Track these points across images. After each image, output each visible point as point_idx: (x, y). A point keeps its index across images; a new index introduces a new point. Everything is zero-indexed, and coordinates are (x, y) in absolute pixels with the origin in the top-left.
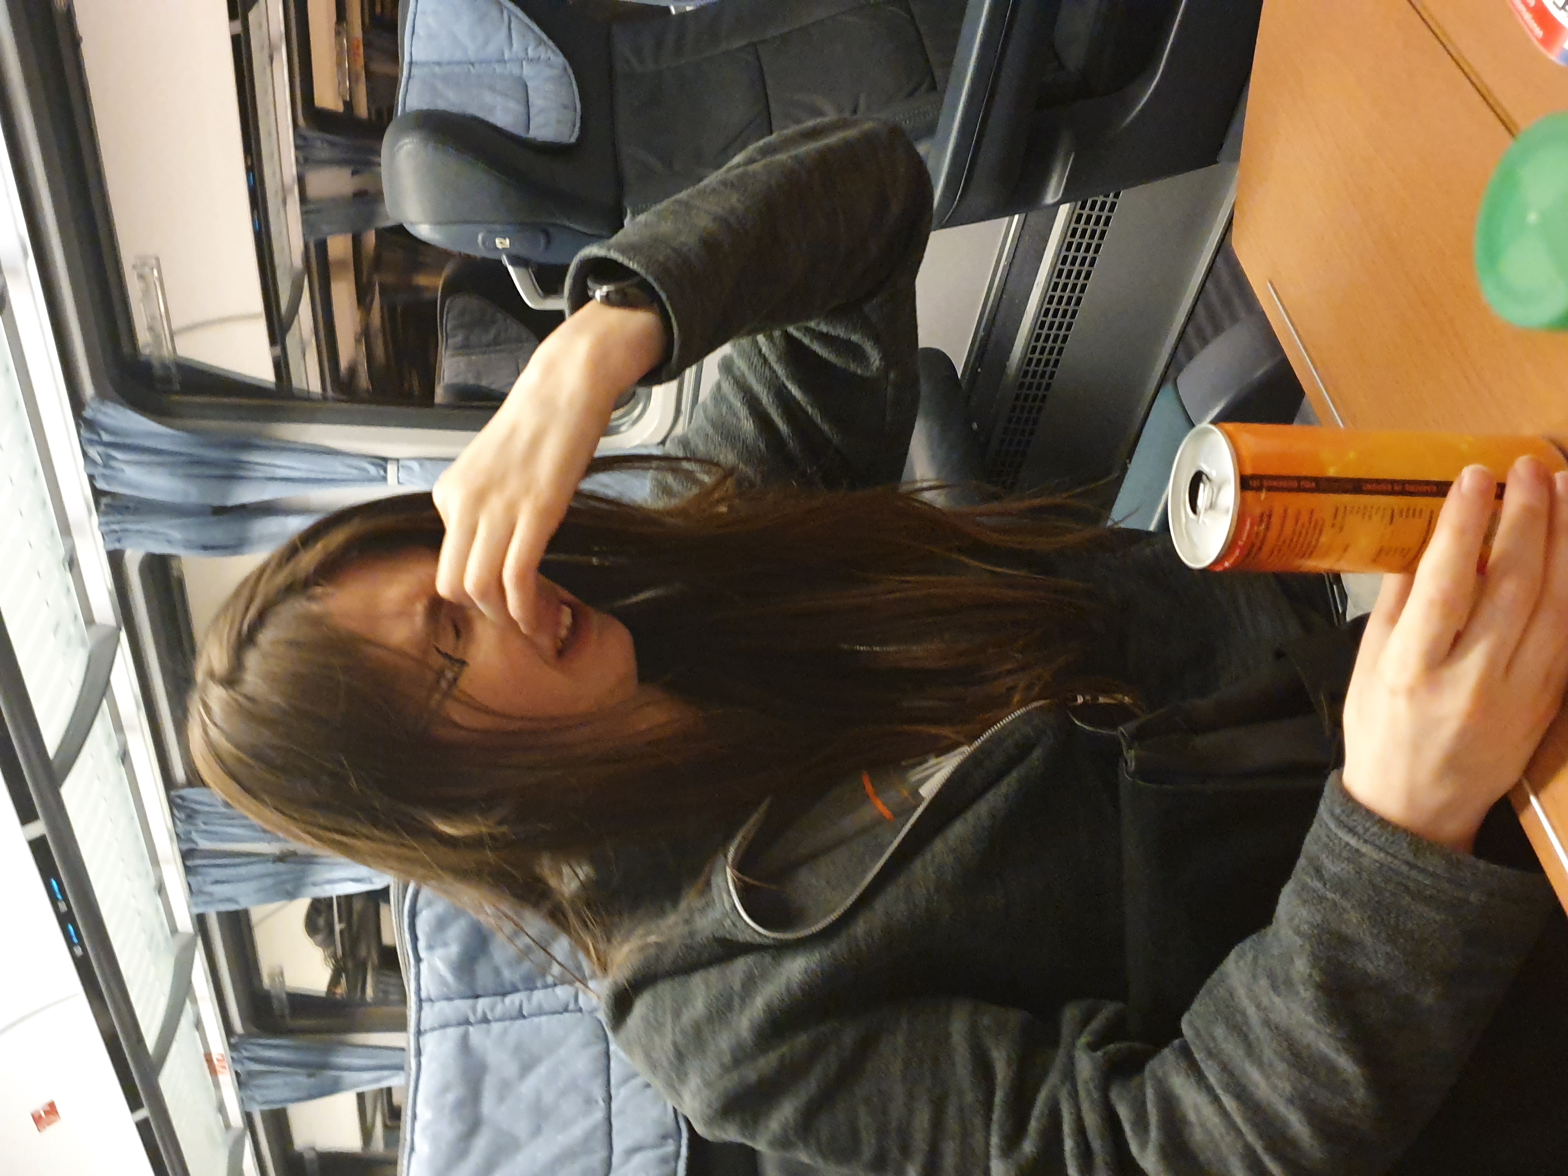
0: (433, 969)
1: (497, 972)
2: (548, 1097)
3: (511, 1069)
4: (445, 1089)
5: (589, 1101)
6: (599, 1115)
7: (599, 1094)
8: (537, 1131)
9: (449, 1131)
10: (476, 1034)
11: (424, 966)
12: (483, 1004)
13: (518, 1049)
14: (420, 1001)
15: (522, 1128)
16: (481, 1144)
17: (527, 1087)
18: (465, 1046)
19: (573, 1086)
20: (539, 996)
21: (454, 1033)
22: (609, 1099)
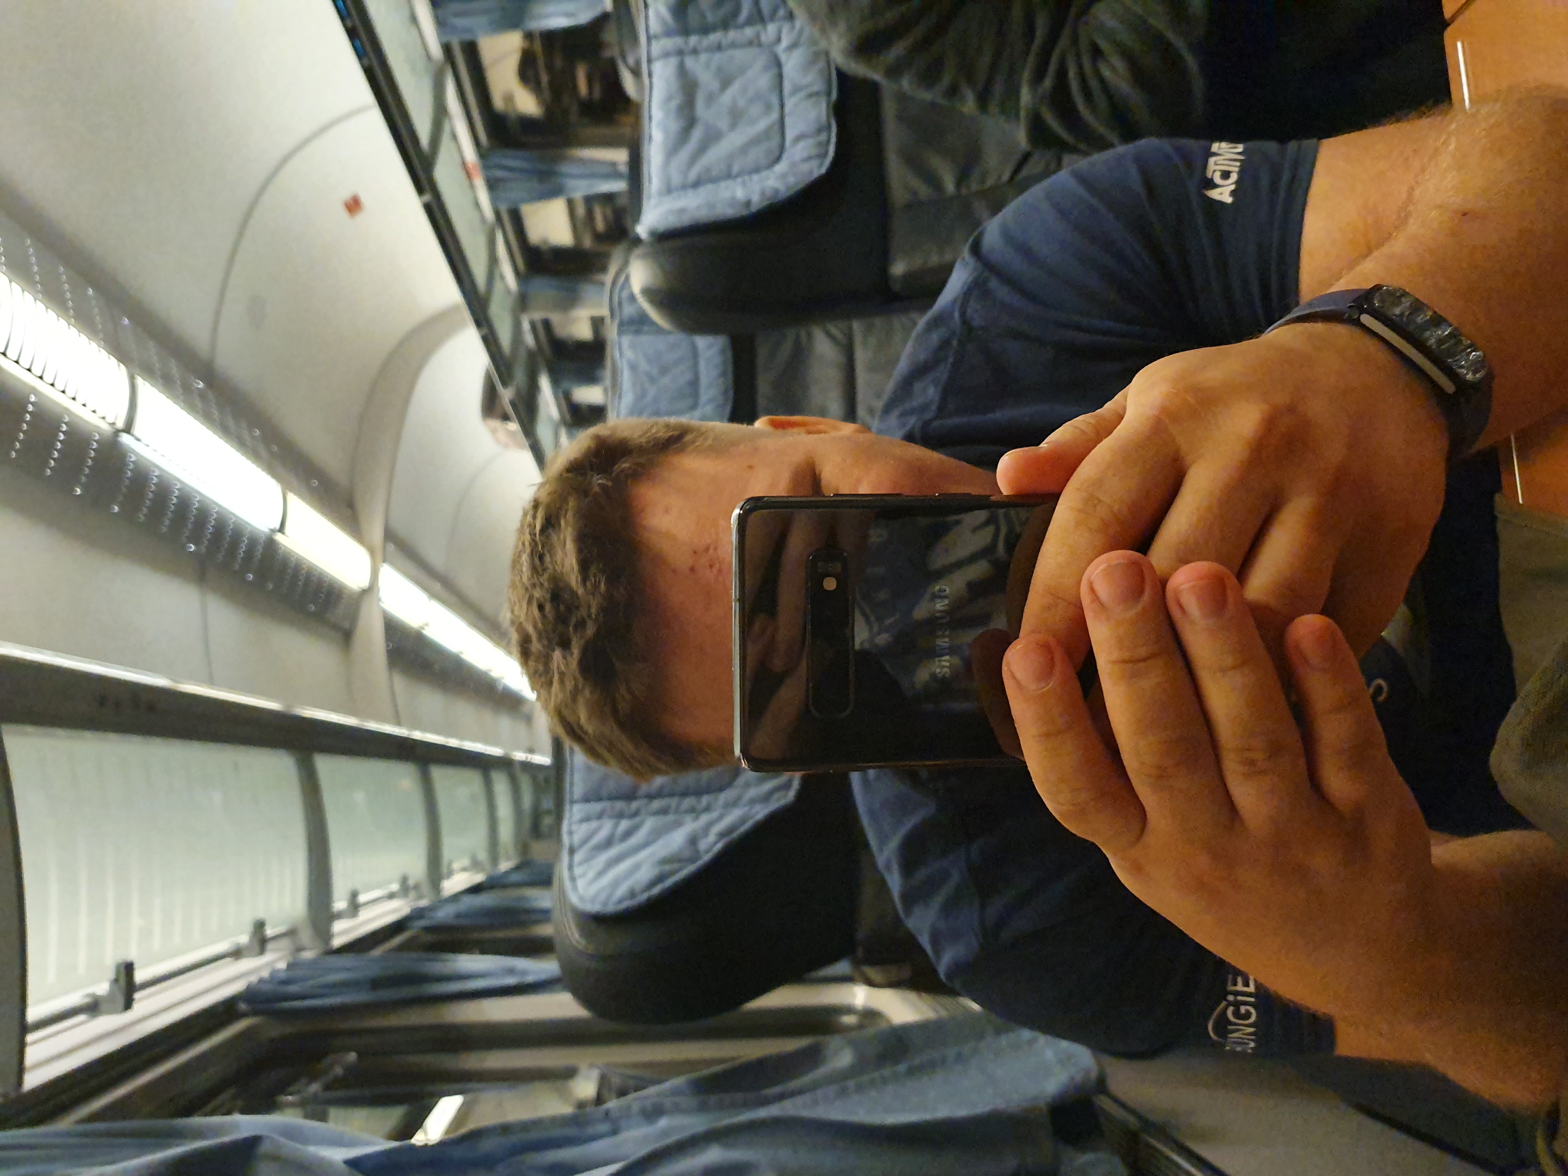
0: (658, 13)
1: (703, 16)
2: (742, 103)
3: (715, 85)
4: (669, 98)
5: (768, 108)
6: (775, 116)
7: (775, 101)
8: (733, 126)
9: (675, 126)
10: (689, 62)
11: (651, 12)
12: (693, 40)
13: (720, 70)
14: (649, 39)
15: (723, 124)
16: (697, 134)
17: (727, 97)
18: (682, 72)
19: (757, 97)
20: (732, 35)
21: (673, 61)
22: (782, 106)
